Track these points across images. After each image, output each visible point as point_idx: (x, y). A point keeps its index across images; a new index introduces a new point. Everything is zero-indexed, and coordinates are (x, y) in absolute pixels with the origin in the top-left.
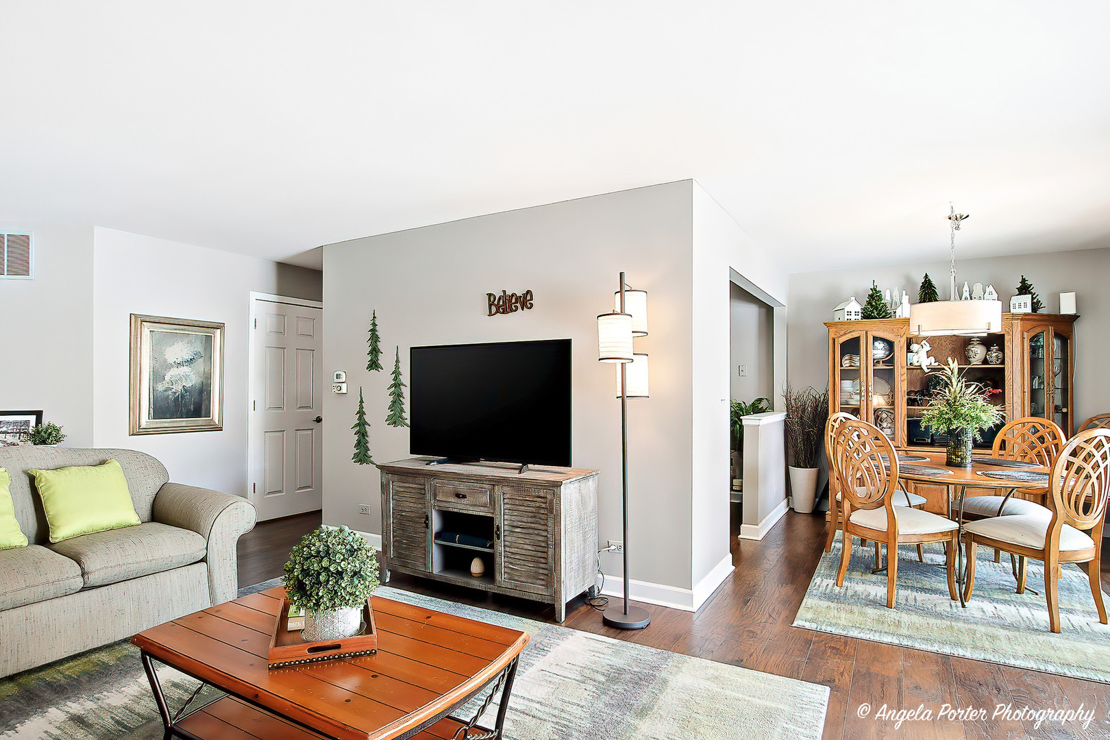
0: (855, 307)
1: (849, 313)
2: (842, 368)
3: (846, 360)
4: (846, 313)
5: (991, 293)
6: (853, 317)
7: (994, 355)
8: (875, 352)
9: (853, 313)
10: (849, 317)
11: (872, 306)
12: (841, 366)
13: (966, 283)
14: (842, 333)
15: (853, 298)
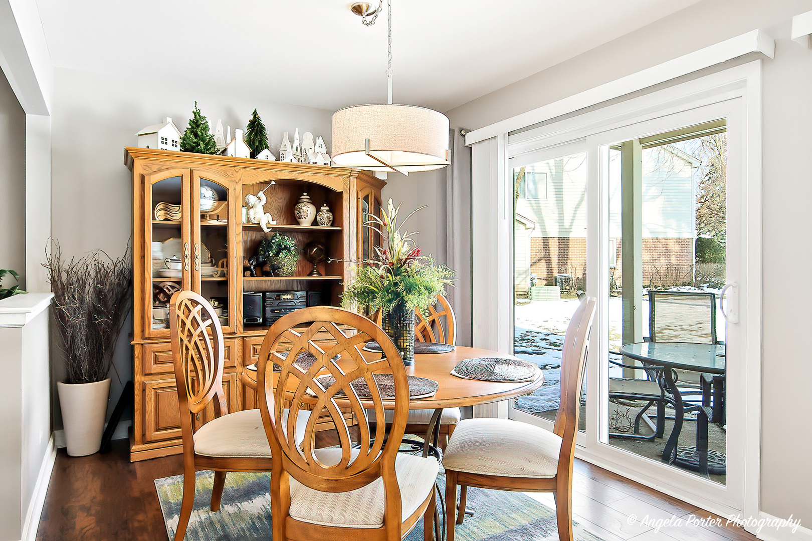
0: (172, 134)
1: (164, 141)
2: (155, 222)
3: (161, 210)
4: (160, 140)
5: (321, 146)
6: (169, 147)
7: (326, 215)
8: (203, 201)
9: (170, 142)
10: (164, 146)
11: (196, 135)
12: (154, 219)
13: (297, 129)
14: (155, 168)
15: (169, 120)
